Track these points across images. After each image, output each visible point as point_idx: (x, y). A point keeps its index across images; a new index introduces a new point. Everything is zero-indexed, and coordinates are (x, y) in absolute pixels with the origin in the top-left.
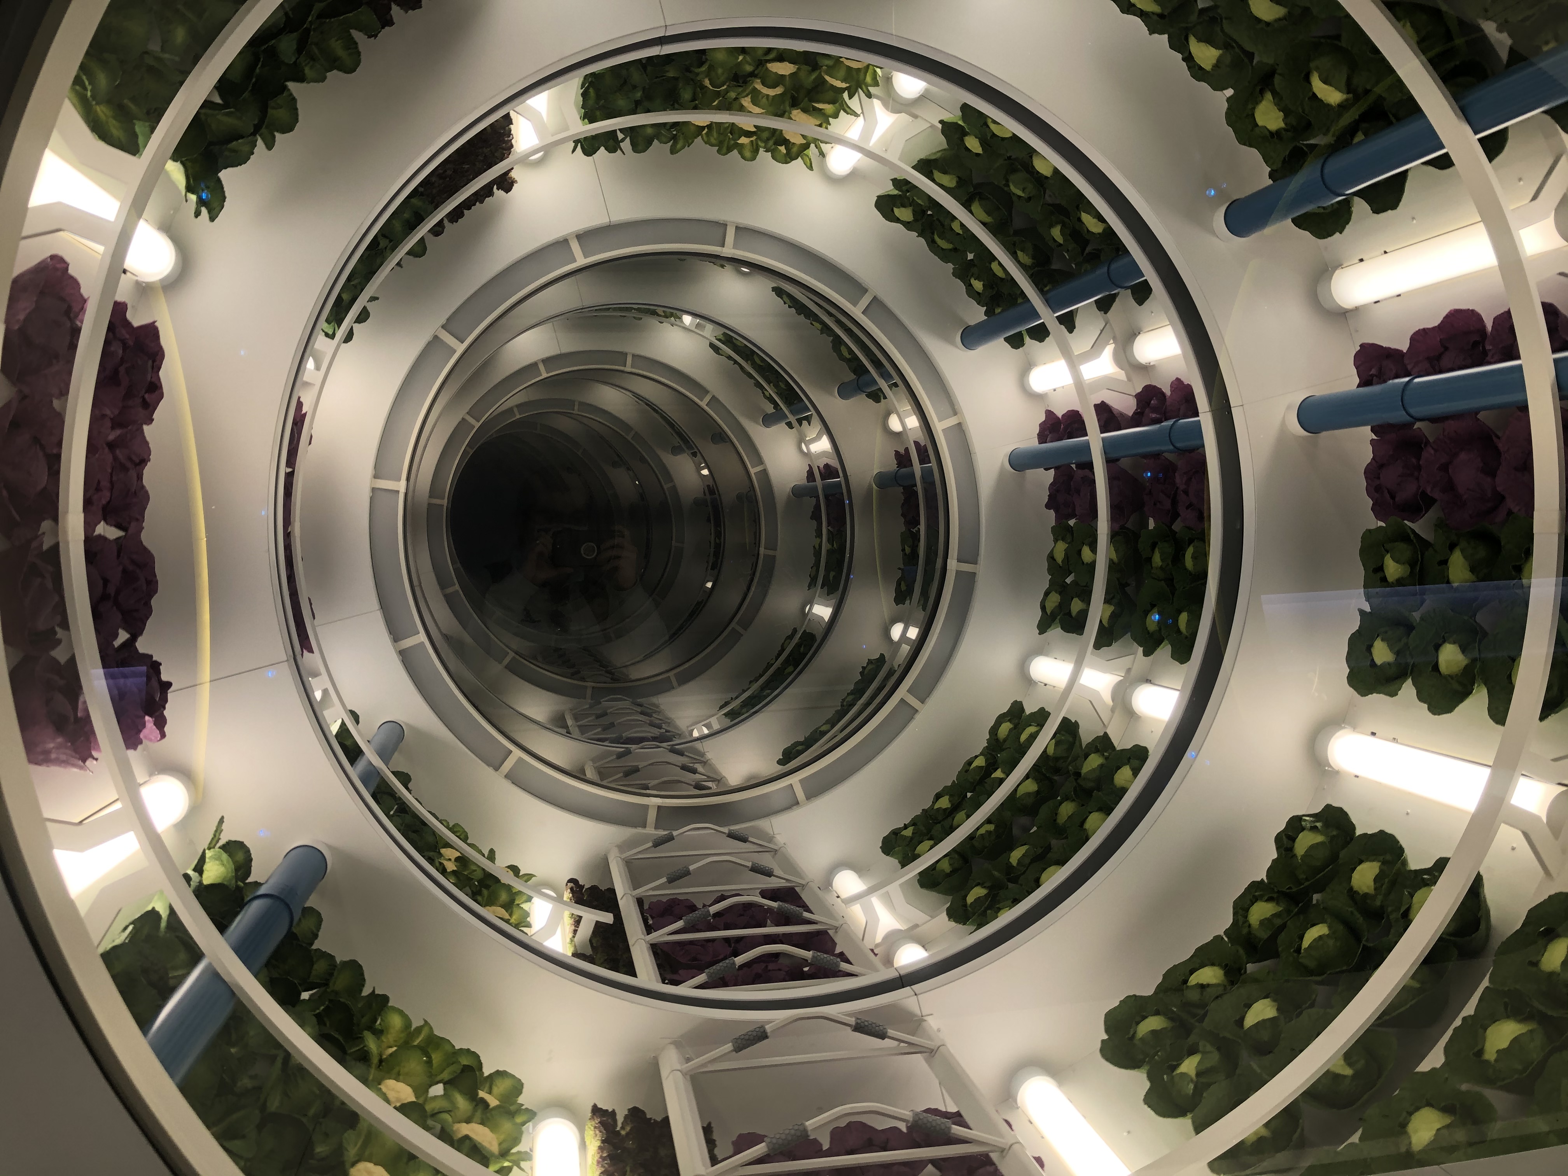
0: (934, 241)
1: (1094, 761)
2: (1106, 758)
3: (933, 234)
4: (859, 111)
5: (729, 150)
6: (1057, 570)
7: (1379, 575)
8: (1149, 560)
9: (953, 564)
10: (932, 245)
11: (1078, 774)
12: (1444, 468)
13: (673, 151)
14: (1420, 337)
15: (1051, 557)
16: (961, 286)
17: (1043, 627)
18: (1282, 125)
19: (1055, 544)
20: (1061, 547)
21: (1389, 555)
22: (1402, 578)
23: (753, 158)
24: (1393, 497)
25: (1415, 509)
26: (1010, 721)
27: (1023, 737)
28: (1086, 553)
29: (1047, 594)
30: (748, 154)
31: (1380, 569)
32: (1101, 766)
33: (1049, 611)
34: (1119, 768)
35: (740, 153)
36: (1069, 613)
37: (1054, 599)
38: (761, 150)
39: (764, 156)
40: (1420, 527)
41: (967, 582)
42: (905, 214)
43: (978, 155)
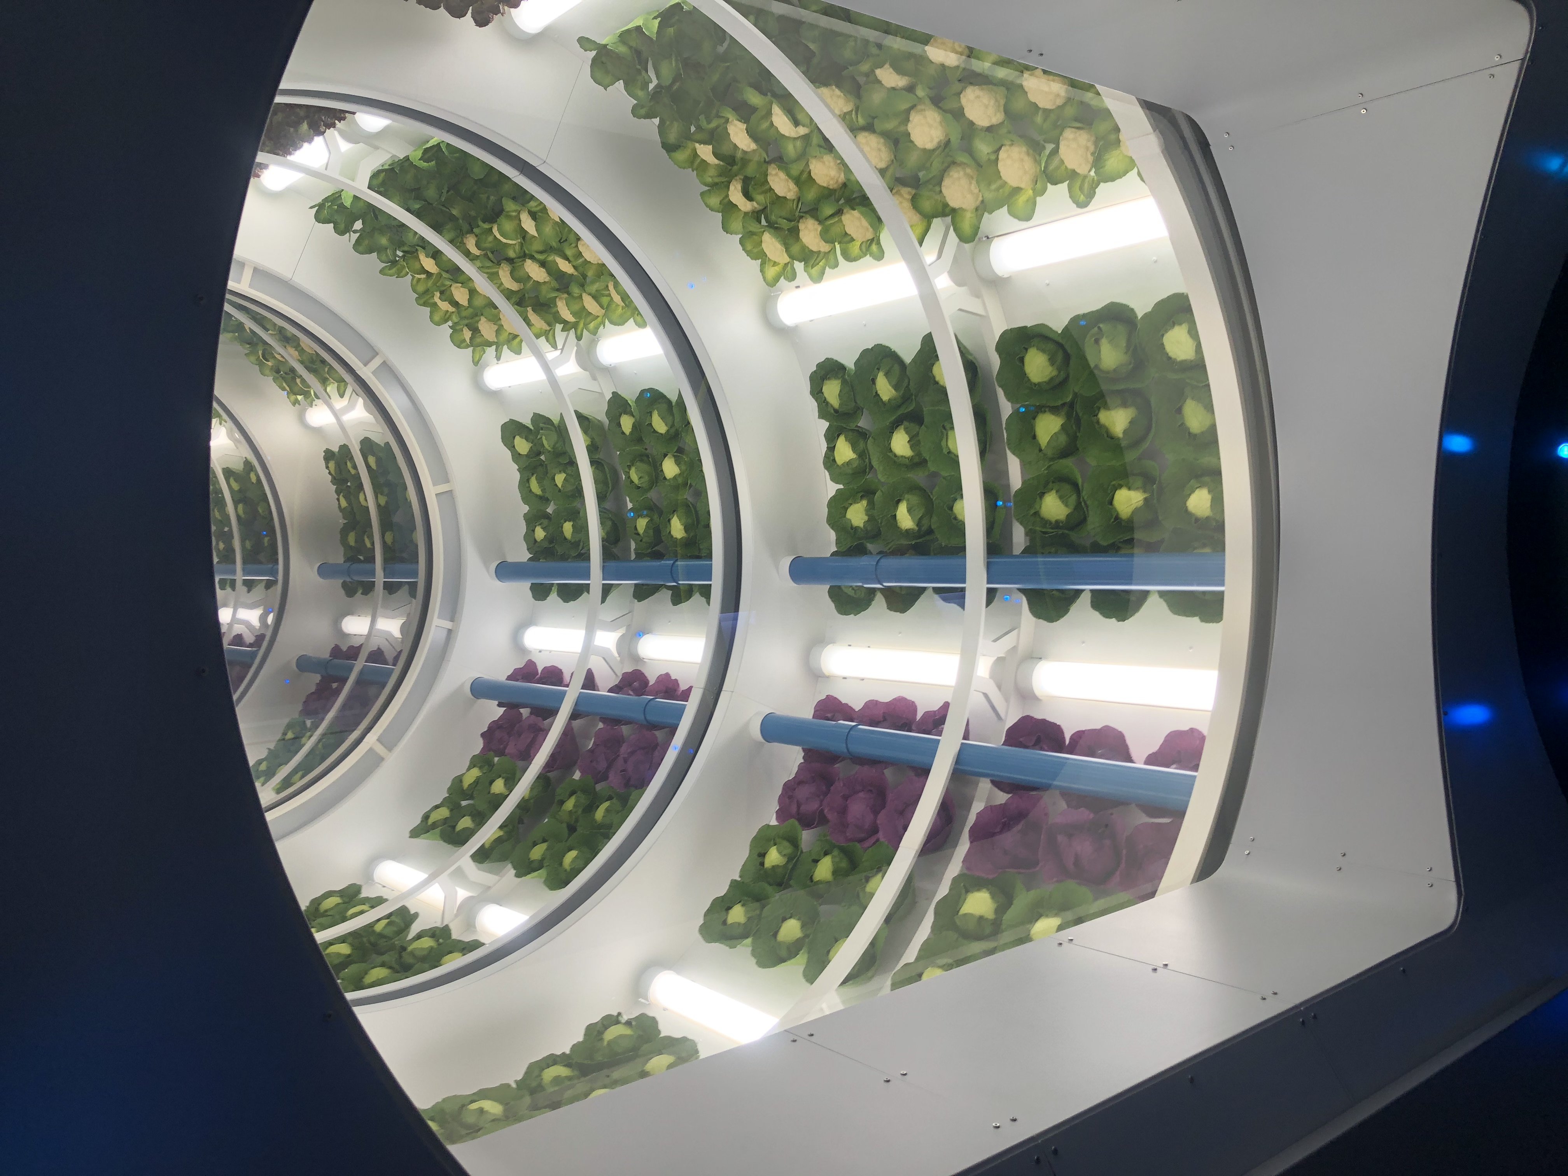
0: (528, 480)
1: (427, 943)
2: (439, 944)
3: (533, 474)
4: (560, 346)
5: (425, 304)
6: (457, 791)
7: (760, 860)
8: (562, 802)
9: (371, 739)
10: (524, 484)
11: (404, 949)
12: (846, 798)
13: (382, 272)
14: (871, 705)
15: (459, 780)
16: (523, 528)
17: (415, 833)
18: (862, 525)
19: (469, 769)
20: (475, 773)
21: (775, 847)
22: (778, 865)
23: (438, 324)
24: (799, 805)
25: (807, 822)
26: (341, 897)
27: (351, 911)
28: (498, 786)
29: (437, 807)
30: (437, 318)
31: (763, 855)
32: (432, 948)
33: (430, 821)
34: (451, 952)
35: (431, 313)
36: (454, 827)
37: (444, 812)
38: (450, 323)
39: (446, 330)
40: (806, 837)
41: (374, 761)
42: (523, 446)
43: (623, 433)
